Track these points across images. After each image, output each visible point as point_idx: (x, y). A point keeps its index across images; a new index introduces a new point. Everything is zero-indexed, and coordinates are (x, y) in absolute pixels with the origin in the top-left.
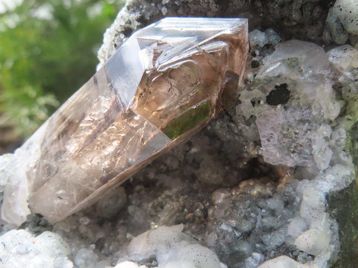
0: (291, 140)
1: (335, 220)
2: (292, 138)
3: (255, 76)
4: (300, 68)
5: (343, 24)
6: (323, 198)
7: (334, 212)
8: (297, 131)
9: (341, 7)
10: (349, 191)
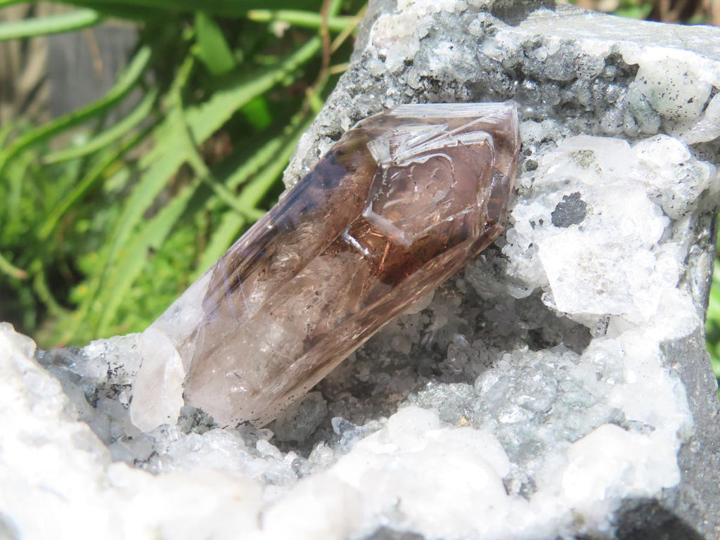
0: (596, 275)
1: (679, 380)
2: (596, 272)
3: (533, 180)
4: (598, 165)
5: (651, 102)
6: (657, 349)
7: (676, 367)
8: (603, 261)
9: (645, 79)
10: (693, 340)
